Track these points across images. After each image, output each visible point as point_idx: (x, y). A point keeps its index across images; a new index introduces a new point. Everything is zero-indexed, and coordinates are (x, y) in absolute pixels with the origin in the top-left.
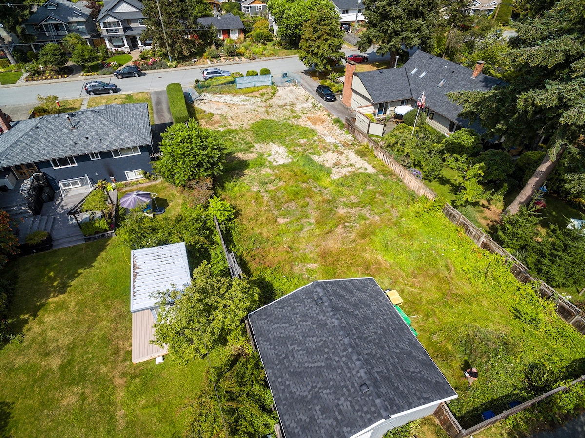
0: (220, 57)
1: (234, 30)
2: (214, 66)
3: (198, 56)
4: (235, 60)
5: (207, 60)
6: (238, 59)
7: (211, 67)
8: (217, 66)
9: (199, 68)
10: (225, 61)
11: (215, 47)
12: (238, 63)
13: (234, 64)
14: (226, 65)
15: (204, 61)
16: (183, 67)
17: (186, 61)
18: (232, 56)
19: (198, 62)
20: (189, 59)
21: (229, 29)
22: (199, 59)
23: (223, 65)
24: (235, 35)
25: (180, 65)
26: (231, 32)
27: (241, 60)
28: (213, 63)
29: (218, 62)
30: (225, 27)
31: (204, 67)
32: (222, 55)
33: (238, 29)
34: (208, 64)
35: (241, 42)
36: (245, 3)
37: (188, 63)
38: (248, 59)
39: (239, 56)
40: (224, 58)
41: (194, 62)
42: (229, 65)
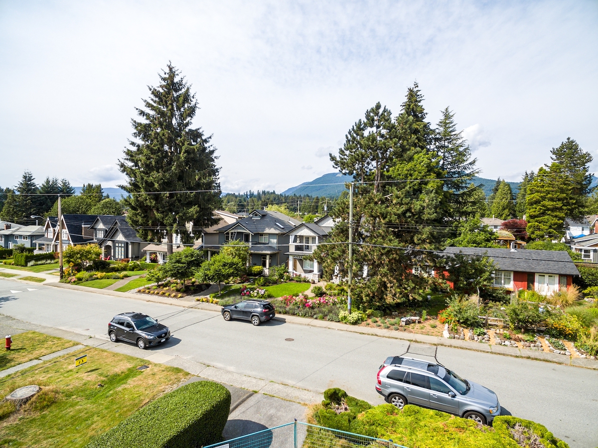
0: (486, 325)
1: (547, 276)
2: (457, 347)
3: (424, 312)
4: (534, 348)
5: (447, 325)
6: (551, 348)
7: (445, 346)
8: (467, 349)
9: (409, 340)
10: (498, 340)
11: (479, 300)
12: (549, 358)
13: (529, 358)
14: (499, 354)
15: (435, 327)
16: (374, 327)
17: (390, 315)
18: (527, 331)
19: (418, 326)
20: (402, 314)
21: (532, 271)
22: (427, 319)
23: (488, 352)
24: (550, 286)
25: (370, 321)
26: (537, 277)
27: (562, 352)
28: (457, 337)
29: (476, 338)
30: (523, 267)
31: (425, 341)
32: (496, 323)
33: (561, 275)
34: (442, 336)
35: (564, 303)
36: (582, 244)
37: (390, 322)
38: (592, 357)
39: (553, 336)
40: (498, 332)
41: (408, 323)
42: (511, 356)
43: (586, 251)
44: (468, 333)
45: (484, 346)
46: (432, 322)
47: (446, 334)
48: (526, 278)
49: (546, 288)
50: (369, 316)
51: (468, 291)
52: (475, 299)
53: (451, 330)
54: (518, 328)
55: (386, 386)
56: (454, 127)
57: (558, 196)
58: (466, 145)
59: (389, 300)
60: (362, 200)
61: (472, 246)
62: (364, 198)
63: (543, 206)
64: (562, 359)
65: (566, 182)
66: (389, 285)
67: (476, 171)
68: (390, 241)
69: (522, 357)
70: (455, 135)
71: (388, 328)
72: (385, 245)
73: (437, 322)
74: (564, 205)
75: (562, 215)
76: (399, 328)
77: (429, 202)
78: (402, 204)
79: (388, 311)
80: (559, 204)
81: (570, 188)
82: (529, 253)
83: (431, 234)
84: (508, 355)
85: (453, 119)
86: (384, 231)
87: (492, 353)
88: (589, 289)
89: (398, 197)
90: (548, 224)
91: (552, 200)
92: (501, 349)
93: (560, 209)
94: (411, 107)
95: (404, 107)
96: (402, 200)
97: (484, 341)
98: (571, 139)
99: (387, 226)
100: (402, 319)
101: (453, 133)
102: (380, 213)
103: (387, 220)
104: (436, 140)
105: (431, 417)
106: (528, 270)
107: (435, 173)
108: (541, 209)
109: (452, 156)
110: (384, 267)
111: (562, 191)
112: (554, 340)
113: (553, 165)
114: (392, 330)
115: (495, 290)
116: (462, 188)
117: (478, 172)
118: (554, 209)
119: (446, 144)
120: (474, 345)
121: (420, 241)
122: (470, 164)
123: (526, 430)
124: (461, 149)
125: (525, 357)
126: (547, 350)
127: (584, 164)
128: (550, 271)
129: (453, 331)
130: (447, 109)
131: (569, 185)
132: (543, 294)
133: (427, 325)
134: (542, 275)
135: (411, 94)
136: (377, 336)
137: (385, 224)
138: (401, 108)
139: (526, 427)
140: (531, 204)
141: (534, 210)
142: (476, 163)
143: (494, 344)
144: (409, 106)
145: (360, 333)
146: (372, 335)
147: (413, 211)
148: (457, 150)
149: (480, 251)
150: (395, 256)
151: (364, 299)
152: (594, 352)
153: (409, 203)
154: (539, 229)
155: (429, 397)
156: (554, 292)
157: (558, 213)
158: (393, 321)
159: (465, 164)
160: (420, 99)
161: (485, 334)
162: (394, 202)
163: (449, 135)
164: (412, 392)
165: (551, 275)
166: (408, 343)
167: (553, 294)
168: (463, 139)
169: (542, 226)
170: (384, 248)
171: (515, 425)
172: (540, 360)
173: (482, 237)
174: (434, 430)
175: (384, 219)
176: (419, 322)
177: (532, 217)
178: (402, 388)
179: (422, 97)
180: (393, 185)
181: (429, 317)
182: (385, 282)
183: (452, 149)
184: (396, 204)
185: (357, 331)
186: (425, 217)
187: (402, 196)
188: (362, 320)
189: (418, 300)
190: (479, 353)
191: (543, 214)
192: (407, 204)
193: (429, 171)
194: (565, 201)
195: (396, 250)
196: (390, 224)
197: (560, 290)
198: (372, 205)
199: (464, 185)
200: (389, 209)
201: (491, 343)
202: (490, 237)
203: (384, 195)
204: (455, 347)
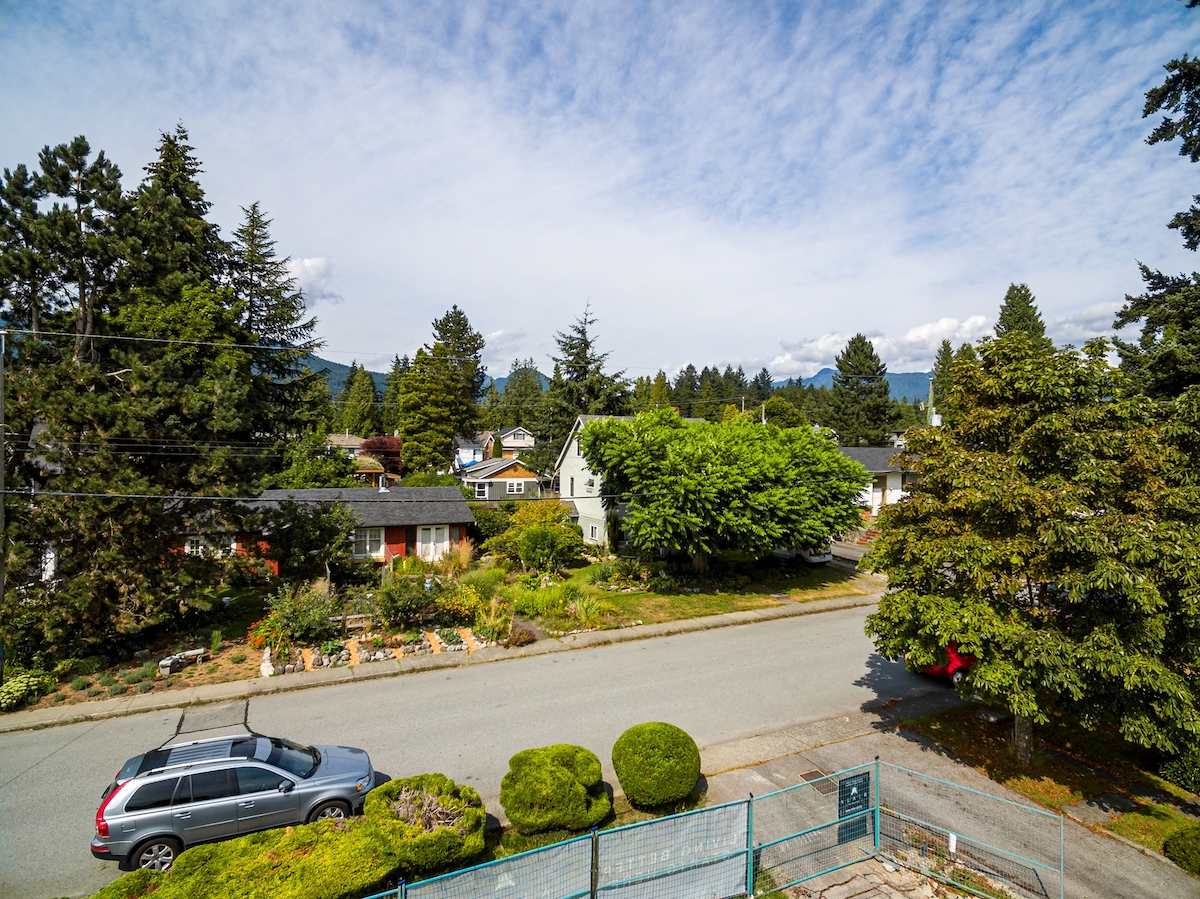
0: (344, 633)
1: (433, 530)
2: (291, 689)
3: (216, 633)
4: (421, 651)
5: (268, 650)
6: (443, 644)
7: (266, 693)
8: (309, 686)
9: (180, 706)
10: (365, 654)
11: (330, 588)
12: (441, 662)
13: (413, 671)
14: (367, 678)
15: (241, 660)
16: (80, 701)
17: (130, 661)
18: (409, 626)
19: (202, 667)
20: (160, 651)
21: (413, 523)
22: (222, 649)
23: (348, 681)
24: (438, 545)
25: (66, 689)
26: (420, 534)
27: (458, 647)
28: (289, 669)
29: (326, 663)
30: (398, 518)
31: (220, 697)
32: (359, 625)
33: (452, 526)
34: (258, 674)
35: (457, 568)
36: (475, 475)
37: (127, 677)
38: (494, 643)
39: (445, 625)
40: (363, 639)
41: (176, 668)
42: (386, 676)
43: (481, 486)
44: (309, 655)
45: (342, 672)
46: (235, 652)
47: (267, 669)
48: (403, 536)
49: (433, 549)
50: (64, 677)
51: (311, 572)
52: (322, 586)
53: (276, 660)
54: (394, 626)
55: (122, 831)
56: (271, 247)
57: (444, 398)
58: (297, 286)
59: (125, 622)
60: (35, 378)
61: (313, 486)
62: (42, 375)
63: (425, 414)
64: (459, 657)
65: (454, 377)
66: (122, 589)
67: (316, 342)
68: (126, 481)
69: (403, 673)
70: (273, 263)
71: (123, 691)
72: (111, 493)
73: (247, 650)
74: (452, 414)
75: (450, 429)
76: (155, 684)
77: (224, 393)
78: (157, 395)
79: (122, 653)
80: (446, 412)
81: (459, 386)
82: (407, 492)
83: (230, 462)
84: (380, 676)
85: (269, 229)
86: (106, 458)
87: (355, 680)
88: (487, 541)
89: (143, 378)
90: (432, 445)
91: (436, 404)
92: (370, 669)
93: (447, 420)
94: (171, 178)
95: (152, 175)
96: (155, 385)
97: (340, 662)
98: (458, 309)
99: (114, 445)
100: (162, 663)
101: (269, 260)
102: (95, 415)
103: (115, 430)
104: (233, 265)
105: (244, 852)
106: (407, 523)
107: (232, 334)
108: (421, 419)
109: (268, 305)
110: (109, 547)
111: (449, 390)
112: (446, 631)
113: (436, 346)
114: (135, 693)
115: (355, 565)
116: (290, 372)
117: (318, 345)
118: (440, 420)
119: (255, 278)
120: (324, 674)
121: (204, 480)
122: (305, 327)
123: (417, 793)
124: (287, 295)
125: (407, 672)
126: (437, 649)
127: (475, 350)
128: (438, 520)
129: (281, 661)
130: (254, 206)
131: (458, 381)
132: (429, 559)
133: (224, 661)
134: (427, 528)
135: (170, 150)
136: (91, 719)
137: (110, 441)
138: (145, 174)
139: (417, 788)
140: (407, 410)
141: (412, 419)
142: (316, 327)
143: (358, 662)
144: (167, 175)
145: (36, 728)
146: (76, 721)
147: (185, 411)
148: (277, 295)
149: (327, 494)
150: (139, 516)
151: (49, 635)
152: (495, 635)
153: (174, 393)
154: (419, 453)
155: (236, 811)
156: (443, 553)
157: (445, 427)
158: (135, 672)
159: (294, 325)
160: (194, 167)
161: (341, 649)
162: (135, 388)
163: (259, 262)
164: (197, 818)
165: (439, 526)
166: (179, 712)
167: (442, 558)
168: (291, 276)
169: (425, 449)
170: (108, 501)
171: (399, 793)
172: (429, 669)
173: (330, 468)
174: (251, 876)
175: (106, 429)
176: (205, 659)
177: (409, 432)
178: (169, 820)
179: (197, 164)
180: (130, 349)
181: (227, 643)
182: (112, 583)
183: (268, 292)
184: (140, 394)
185: (26, 725)
186: (216, 425)
187: (156, 376)
188: (42, 691)
189: (202, 612)
190: (334, 688)
191: (425, 427)
192: (170, 396)
193: (218, 329)
194: (453, 407)
195: (141, 503)
196: (123, 442)
197: (451, 550)
198: (68, 393)
199: (293, 368)
200: (121, 404)
201: (352, 663)
202: (345, 468)
203: (104, 369)
204: (286, 690)
